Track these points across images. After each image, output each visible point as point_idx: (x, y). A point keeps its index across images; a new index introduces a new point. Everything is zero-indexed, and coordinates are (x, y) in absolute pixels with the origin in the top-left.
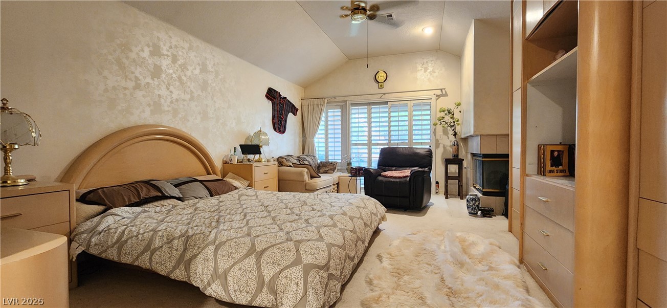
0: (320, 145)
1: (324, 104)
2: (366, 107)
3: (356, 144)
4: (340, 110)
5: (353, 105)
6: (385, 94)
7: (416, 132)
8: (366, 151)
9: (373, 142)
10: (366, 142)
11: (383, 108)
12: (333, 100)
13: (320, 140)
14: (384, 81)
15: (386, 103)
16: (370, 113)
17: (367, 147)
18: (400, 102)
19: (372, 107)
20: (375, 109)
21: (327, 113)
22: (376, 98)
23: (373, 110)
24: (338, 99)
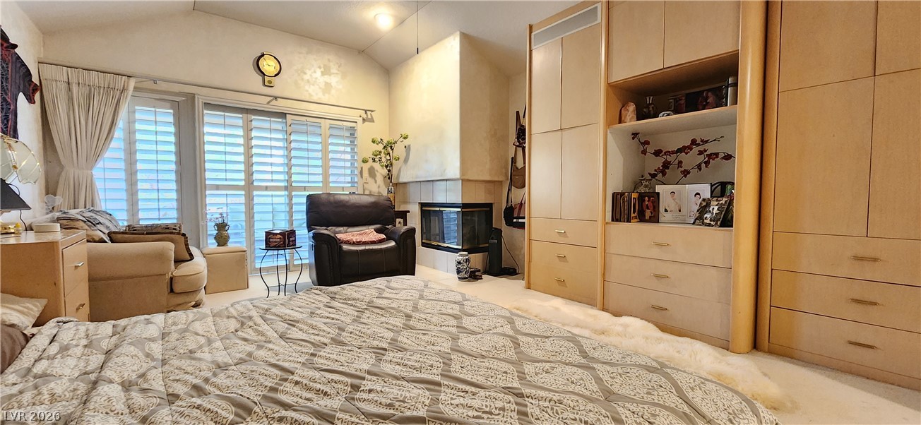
0: (109, 185)
1: (123, 90)
2: (241, 116)
3: (218, 187)
4: (172, 111)
5: (208, 105)
6: (276, 98)
7: (335, 171)
8: (242, 200)
9: (255, 184)
10: (242, 183)
11: (277, 124)
12: (149, 85)
13: (109, 175)
14: (276, 75)
15: (283, 115)
16: (248, 130)
17: (243, 193)
18: (309, 119)
19: (253, 117)
20: (258, 121)
21: (131, 112)
22: (260, 102)
23: (254, 124)
24: (163, 86)
